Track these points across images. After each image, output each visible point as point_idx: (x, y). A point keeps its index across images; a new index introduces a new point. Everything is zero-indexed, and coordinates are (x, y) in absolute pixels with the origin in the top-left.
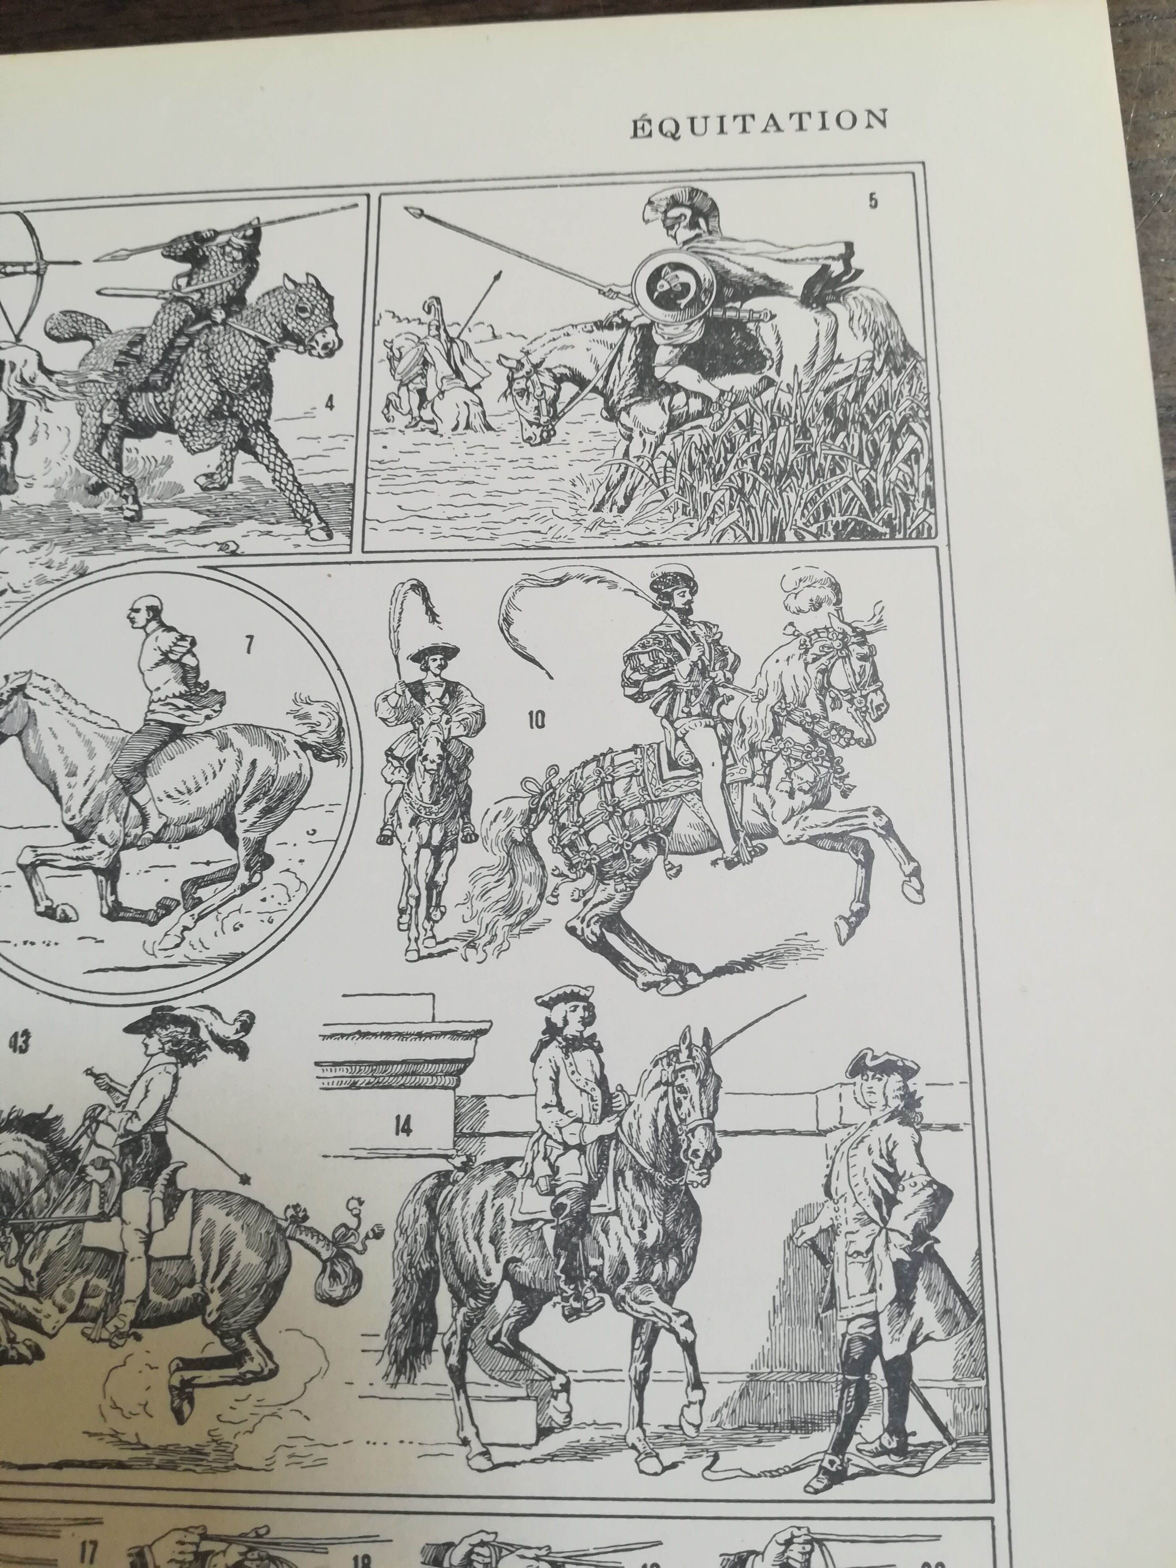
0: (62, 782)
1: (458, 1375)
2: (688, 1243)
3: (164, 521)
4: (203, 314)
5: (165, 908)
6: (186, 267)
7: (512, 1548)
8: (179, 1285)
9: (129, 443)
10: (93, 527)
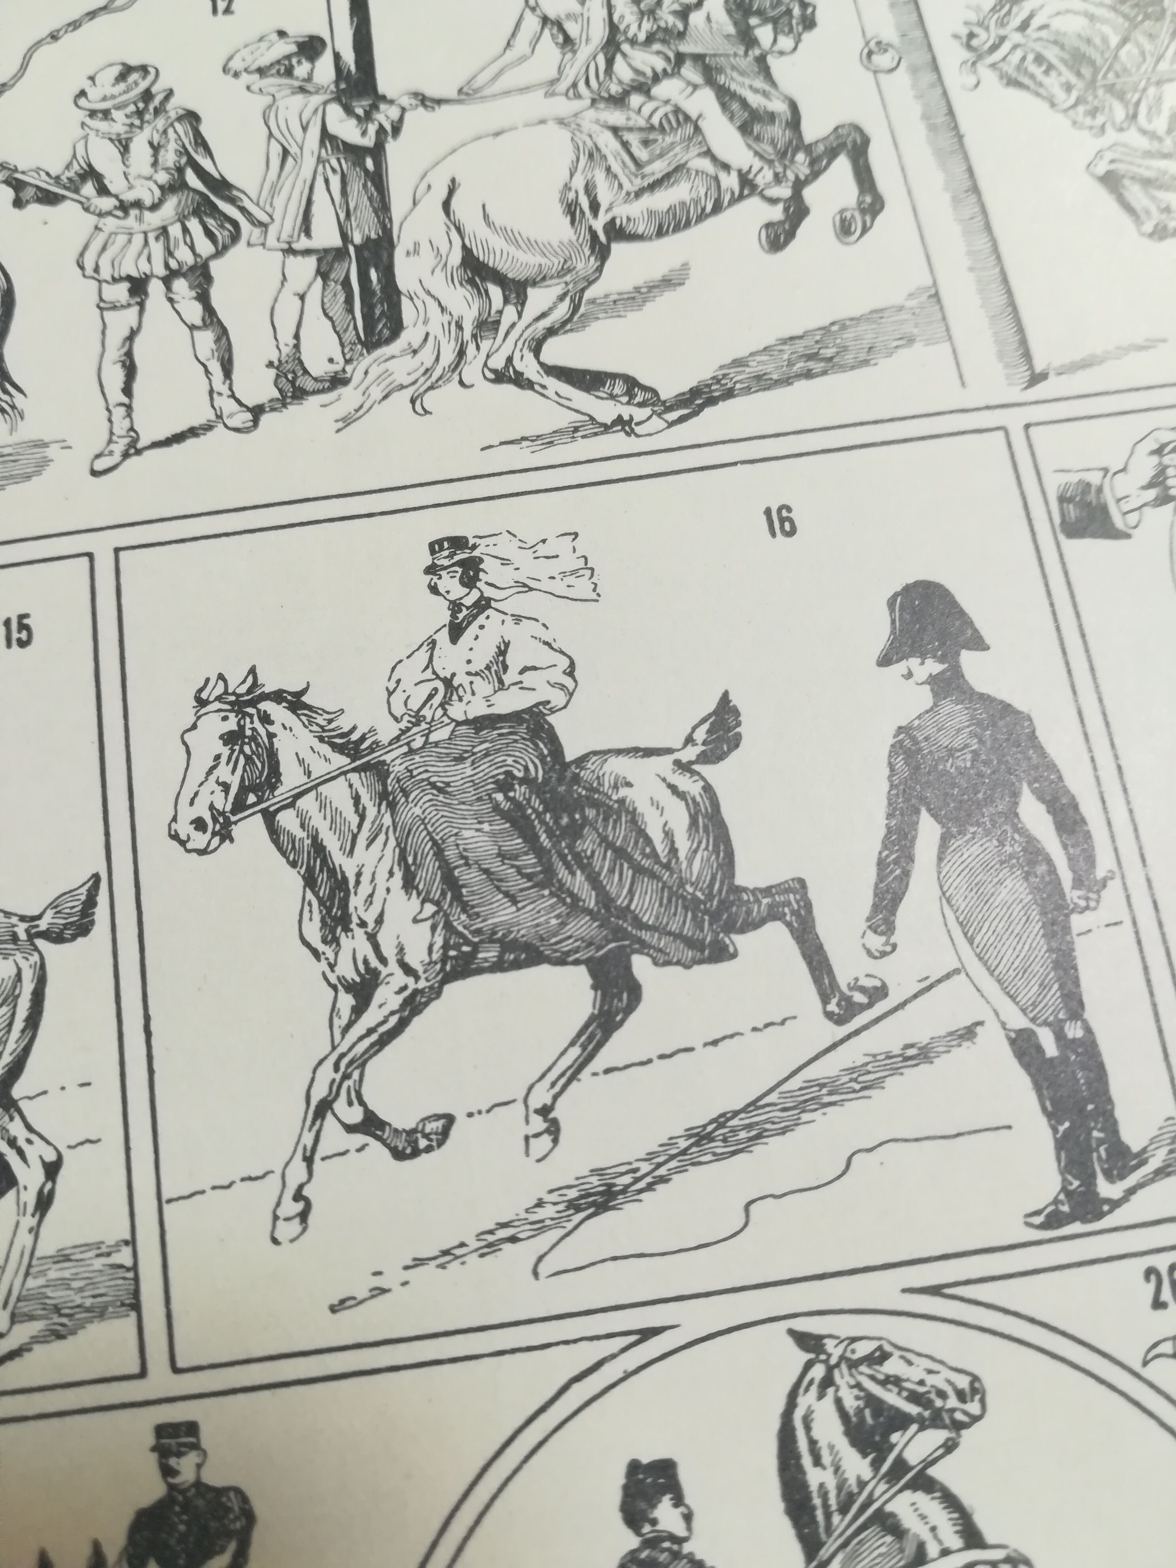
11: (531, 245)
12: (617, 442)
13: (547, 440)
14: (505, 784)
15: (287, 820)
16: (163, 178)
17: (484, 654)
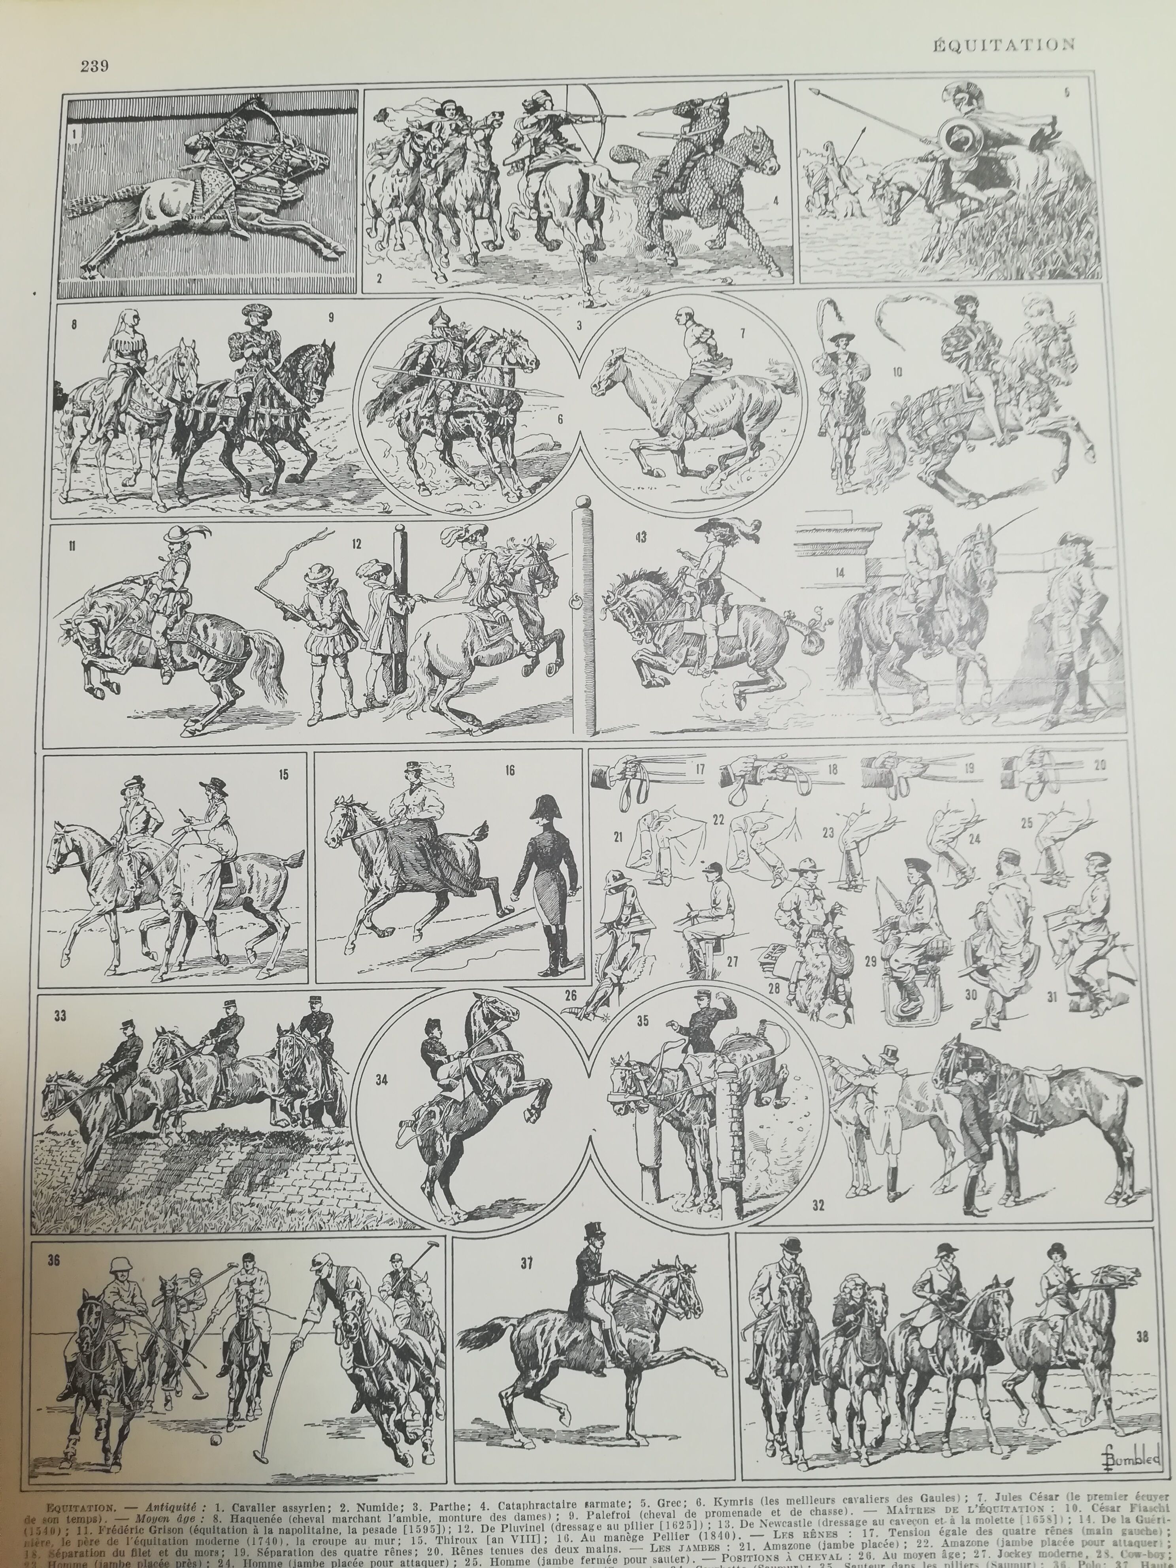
0: (649, 406)
1: (874, 684)
2: (983, 622)
3: (690, 266)
4: (701, 149)
5: (711, 470)
6: (688, 121)
7: (904, 758)
8: (733, 649)
9: (666, 222)
10: (651, 269)
11: (451, 663)
12: (467, 737)
13: (446, 734)
14: (420, 840)
15: (358, 841)
16: (334, 616)
17: (419, 800)
